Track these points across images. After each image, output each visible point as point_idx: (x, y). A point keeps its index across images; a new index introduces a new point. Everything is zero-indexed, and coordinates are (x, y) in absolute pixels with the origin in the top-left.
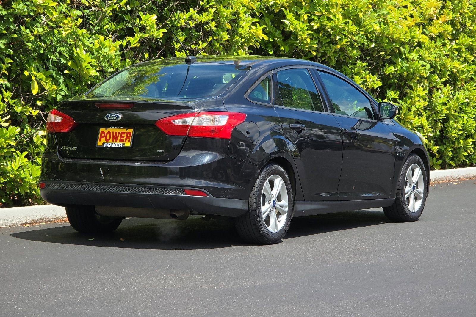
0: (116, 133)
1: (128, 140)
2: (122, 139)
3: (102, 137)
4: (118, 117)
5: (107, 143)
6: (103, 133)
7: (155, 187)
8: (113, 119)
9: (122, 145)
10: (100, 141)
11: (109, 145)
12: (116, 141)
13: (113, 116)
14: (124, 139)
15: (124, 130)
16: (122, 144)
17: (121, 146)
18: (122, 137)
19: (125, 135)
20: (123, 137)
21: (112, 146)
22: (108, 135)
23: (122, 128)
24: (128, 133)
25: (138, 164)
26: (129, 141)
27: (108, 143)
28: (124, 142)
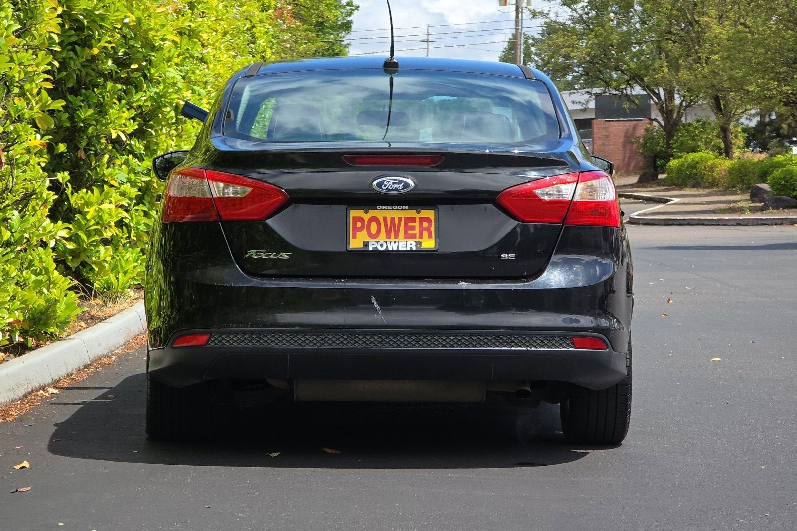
0: (392, 219)
1: (426, 233)
2: (410, 232)
3: (356, 229)
4: (407, 185)
5: (375, 243)
6: (361, 219)
7: (511, 334)
8: (396, 189)
9: (416, 245)
10: (354, 236)
11: (382, 245)
12: (397, 236)
13: (393, 183)
14: (417, 231)
15: (412, 213)
16: (414, 243)
17: (414, 248)
18: (407, 228)
19: (417, 224)
20: (413, 228)
21: (390, 248)
22: (374, 226)
23: (407, 208)
24: (422, 220)
25: (463, 285)
26: (430, 236)
27: (377, 242)
28: (418, 239)
